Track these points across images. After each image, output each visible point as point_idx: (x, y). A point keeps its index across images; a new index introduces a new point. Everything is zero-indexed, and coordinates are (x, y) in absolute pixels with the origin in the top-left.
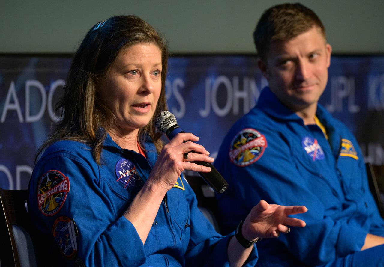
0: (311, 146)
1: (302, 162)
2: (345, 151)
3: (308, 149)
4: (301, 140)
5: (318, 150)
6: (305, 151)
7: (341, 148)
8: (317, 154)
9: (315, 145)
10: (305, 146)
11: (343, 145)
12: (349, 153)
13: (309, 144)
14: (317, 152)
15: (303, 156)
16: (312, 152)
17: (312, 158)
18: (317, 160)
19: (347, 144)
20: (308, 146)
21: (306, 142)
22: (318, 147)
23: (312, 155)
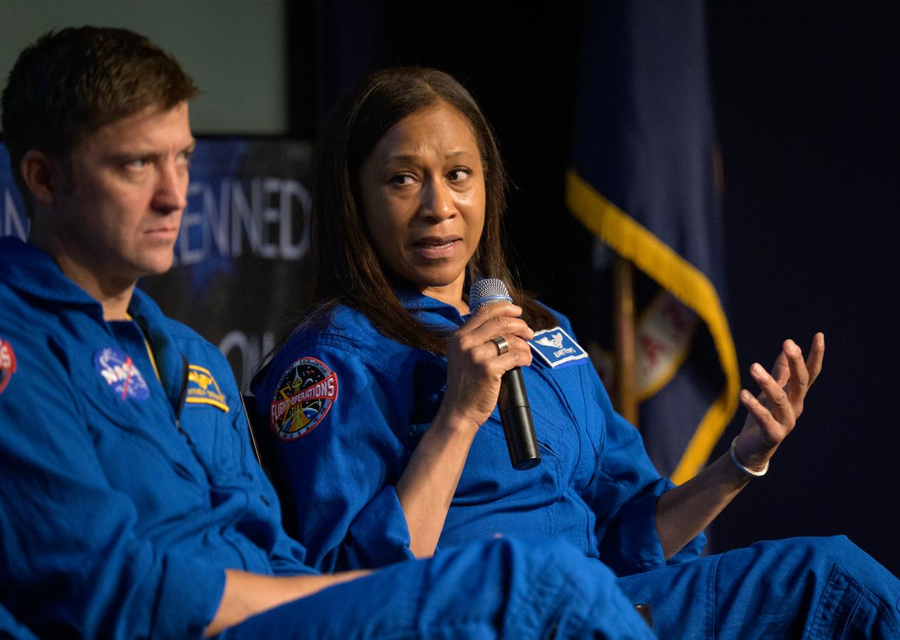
0: (117, 368)
1: (98, 403)
2: (199, 392)
3: (110, 375)
4: (95, 354)
5: (134, 378)
6: (104, 379)
7: (186, 383)
8: (132, 386)
9: (125, 366)
10: (103, 368)
11: (192, 377)
12: (207, 396)
13: (112, 364)
14: (131, 381)
15: (100, 389)
16: (120, 382)
17: (120, 394)
18: (131, 401)
19: (200, 377)
20: (110, 369)
21: (104, 358)
22: (135, 372)
23: (120, 389)
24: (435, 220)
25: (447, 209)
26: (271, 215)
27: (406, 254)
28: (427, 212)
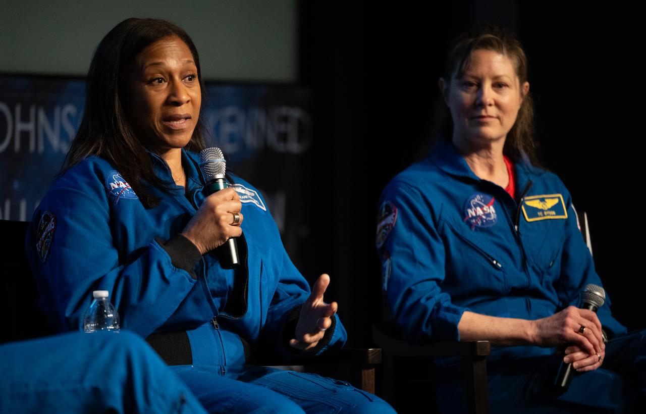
24: (178, 104)
25: (184, 98)
26: (282, 127)
27: (158, 126)
28: (174, 99)
